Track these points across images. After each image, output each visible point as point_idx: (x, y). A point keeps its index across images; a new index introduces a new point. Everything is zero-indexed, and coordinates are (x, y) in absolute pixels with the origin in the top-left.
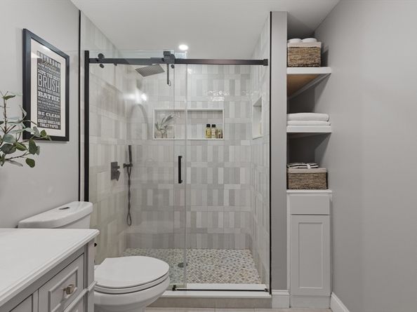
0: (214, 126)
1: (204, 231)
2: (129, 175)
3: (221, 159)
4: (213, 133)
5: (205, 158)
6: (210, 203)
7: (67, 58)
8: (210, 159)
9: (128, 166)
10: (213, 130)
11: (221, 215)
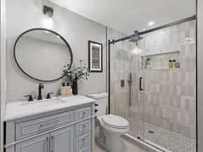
0: (174, 61)
1: (167, 120)
2: (130, 86)
3: (179, 80)
4: (174, 65)
5: (168, 79)
6: (171, 105)
7: (102, 45)
8: (171, 80)
9: (130, 82)
10: (174, 63)
11: (179, 114)
